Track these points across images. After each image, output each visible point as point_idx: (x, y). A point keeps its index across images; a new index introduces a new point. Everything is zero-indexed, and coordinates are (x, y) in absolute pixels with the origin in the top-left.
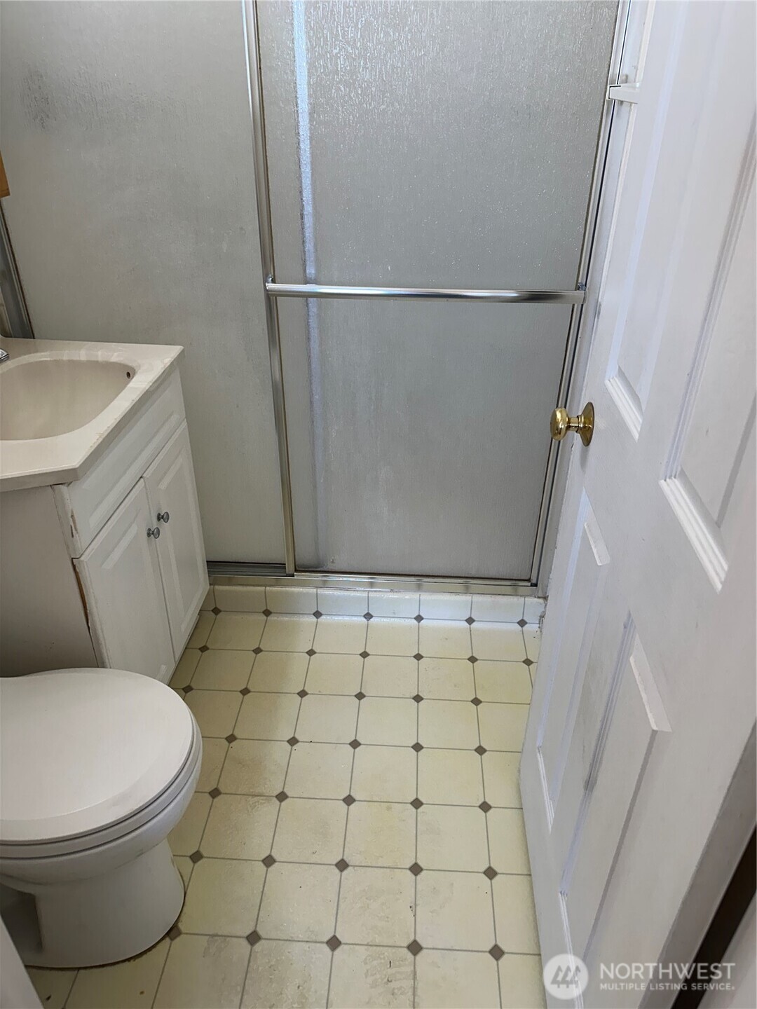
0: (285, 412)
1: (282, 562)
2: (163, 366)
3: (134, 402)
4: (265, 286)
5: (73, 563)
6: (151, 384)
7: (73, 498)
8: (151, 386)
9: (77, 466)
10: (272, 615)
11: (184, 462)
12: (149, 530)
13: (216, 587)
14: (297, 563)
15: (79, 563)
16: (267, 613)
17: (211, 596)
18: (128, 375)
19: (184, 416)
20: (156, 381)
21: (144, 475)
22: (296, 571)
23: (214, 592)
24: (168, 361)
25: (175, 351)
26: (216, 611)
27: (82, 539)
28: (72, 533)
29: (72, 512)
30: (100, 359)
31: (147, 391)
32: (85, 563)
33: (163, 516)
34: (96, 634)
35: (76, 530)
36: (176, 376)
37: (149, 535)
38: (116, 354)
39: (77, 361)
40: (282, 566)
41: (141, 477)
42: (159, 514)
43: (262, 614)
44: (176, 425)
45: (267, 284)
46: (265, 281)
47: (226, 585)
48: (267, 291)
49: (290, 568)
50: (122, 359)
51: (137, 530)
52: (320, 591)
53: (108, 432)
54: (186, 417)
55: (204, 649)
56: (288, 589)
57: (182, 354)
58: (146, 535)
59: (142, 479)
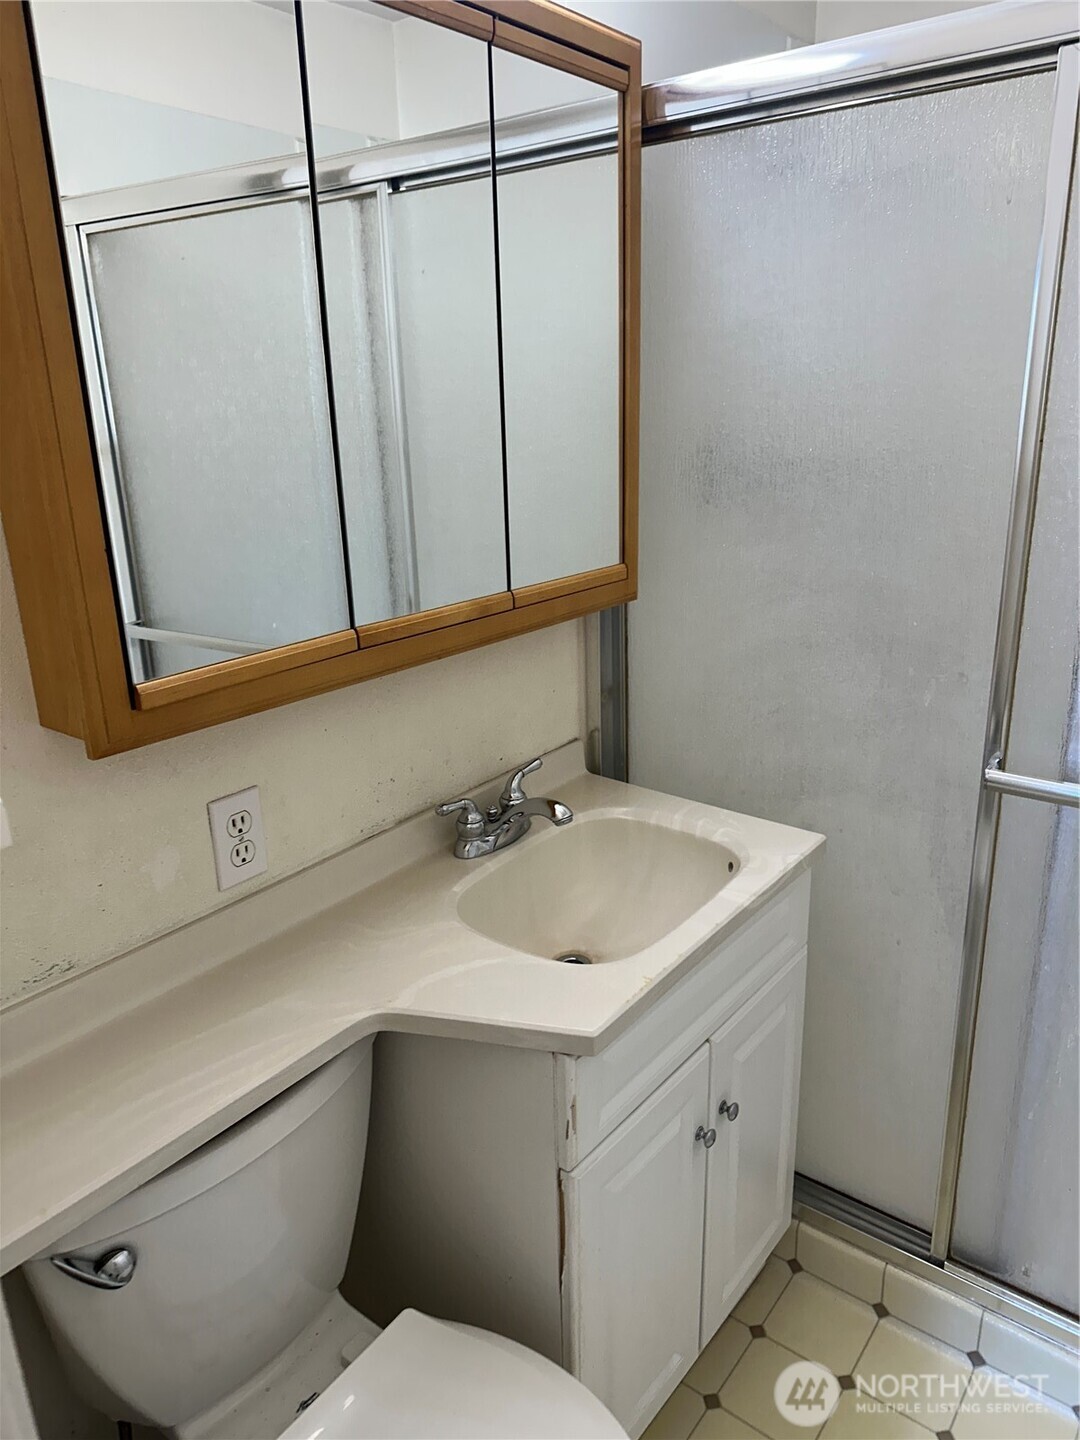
0: (980, 977)
1: (927, 1229)
2: (782, 868)
3: (719, 928)
4: (984, 774)
5: (559, 1176)
6: (754, 898)
7: (579, 1077)
8: (753, 902)
9: (596, 1035)
10: (889, 1318)
11: (788, 1017)
12: (701, 1129)
13: (804, 1227)
14: (952, 1245)
15: (567, 1179)
16: (881, 1311)
17: (791, 1237)
18: (731, 866)
19: (806, 941)
20: (763, 894)
21: (712, 1038)
22: (950, 1258)
23: (797, 1232)
24: (793, 859)
25: (810, 841)
26: (795, 1266)
27: (579, 1144)
28: (567, 1132)
29: (574, 1100)
30: (698, 833)
31: (746, 908)
32: (576, 1183)
33: (729, 1108)
34: (569, 1295)
35: (574, 1129)
36: (806, 878)
37: (698, 1137)
38: (722, 830)
39: (667, 828)
40: (926, 1235)
41: (707, 1041)
42: (724, 1103)
43: (871, 1308)
44: (789, 954)
45: (987, 771)
46: (986, 764)
47: (819, 1229)
48: (986, 780)
49: (939, 1248)
50: (726, 839)
51: (680, 1128)
52: (988, 1317)
53: (664, 976)
54: (807, 943)
55: (758, 1332)
56: (926, 1285)
57: (821, 849)
58: (693, 1137)
59: (707, 1044)
